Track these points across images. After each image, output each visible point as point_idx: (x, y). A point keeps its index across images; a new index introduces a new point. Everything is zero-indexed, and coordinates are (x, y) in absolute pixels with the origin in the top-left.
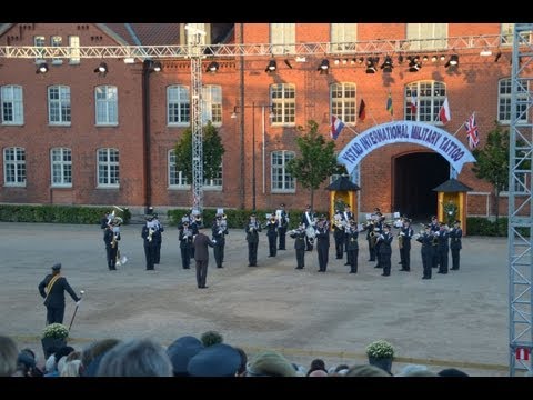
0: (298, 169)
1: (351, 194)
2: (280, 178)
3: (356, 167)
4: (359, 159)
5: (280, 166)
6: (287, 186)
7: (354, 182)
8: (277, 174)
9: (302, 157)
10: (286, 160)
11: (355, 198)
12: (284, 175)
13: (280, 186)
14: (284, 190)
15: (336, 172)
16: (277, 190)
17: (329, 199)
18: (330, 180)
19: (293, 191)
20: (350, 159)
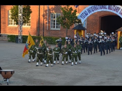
0: (62, 21)
1: (82, 31)
2: (54, 24)
3: (85, 21)
4: (86, 17)
5: (54, 19)
6: (57, 27)
7: (84, 26)
8: (53, 22)
9: (64, 16)
10: (57, 17)
11: (84, 33)
12: (56, 23)
13: (54, 27)
14: (55, 29)
15: (77, 22)
16: (53, 29)
17: (74, 33)
18: (74, 25)
19: (59, 29)
20: (83, 17)
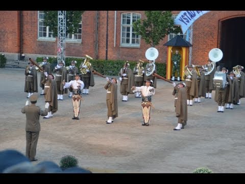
0: (143, 29)
1: (184, 50)
2: (128, 35)
3: (190, 28)
4: (192, 21)
5: (128, 25)
6: (133, 42)
7: (187, 40)
9: (147, 19)
10: (133, 21)
11: (187, 52)
12: (131, 32)
13: (128, 41)
14: (130, 45)
15: (173, 32)
16: (125, 45)
17: (167, 53)
18: (168, 38)
19: (138, 45)
20: (185, 21)
